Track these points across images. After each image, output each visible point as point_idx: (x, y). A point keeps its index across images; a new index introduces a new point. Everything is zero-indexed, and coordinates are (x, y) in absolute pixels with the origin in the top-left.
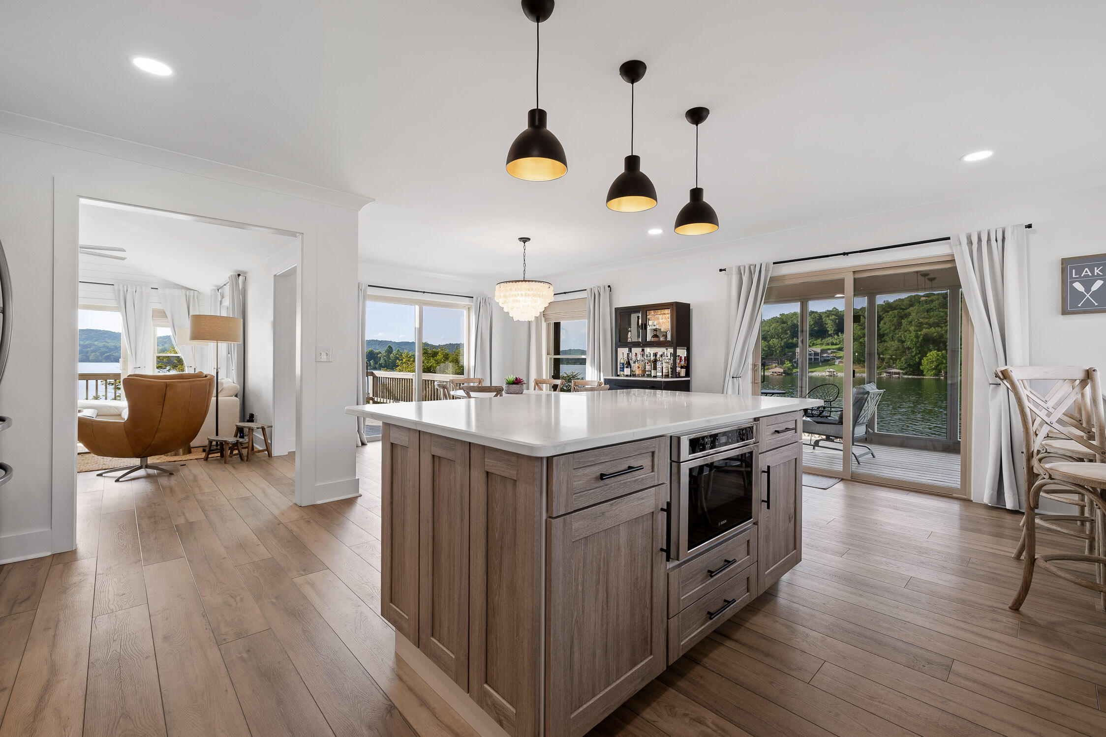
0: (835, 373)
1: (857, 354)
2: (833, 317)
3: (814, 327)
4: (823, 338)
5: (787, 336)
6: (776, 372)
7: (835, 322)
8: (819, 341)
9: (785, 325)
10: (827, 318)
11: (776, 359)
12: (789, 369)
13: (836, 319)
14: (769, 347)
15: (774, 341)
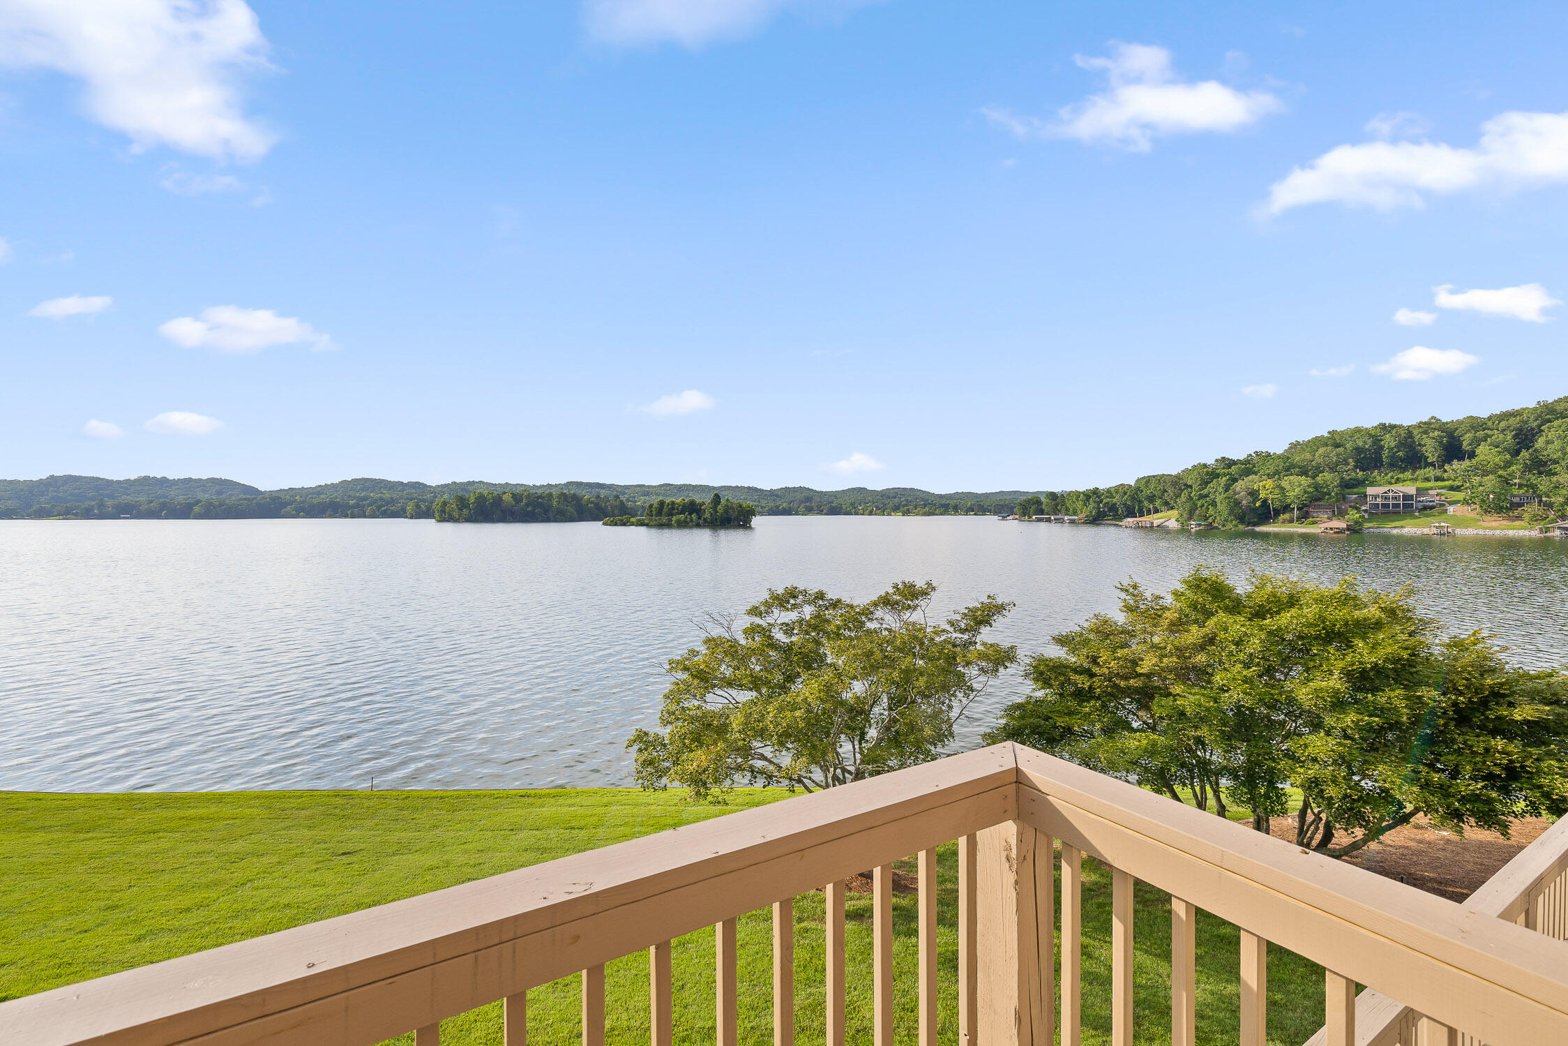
0: (1450, 530)
1: (1491, 496)
2: (1436, 433)
3: (1397, 452)
4: (1414, 469)
5: (1349, 467)
6: (1331, 529)
7: (1441, 443)
8: (1408, 474)
9: (1341, 449)
10: (1424, 436)
11: (1331, 507)
12: (1356, 523)
13: (1442, 437)
14: (1317, 487)
15: (1326, 477)
